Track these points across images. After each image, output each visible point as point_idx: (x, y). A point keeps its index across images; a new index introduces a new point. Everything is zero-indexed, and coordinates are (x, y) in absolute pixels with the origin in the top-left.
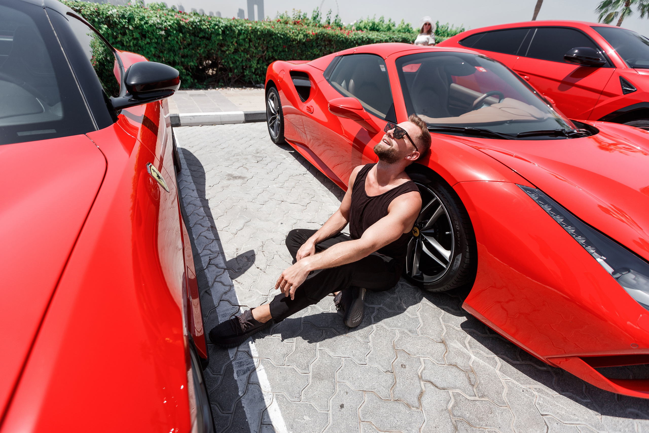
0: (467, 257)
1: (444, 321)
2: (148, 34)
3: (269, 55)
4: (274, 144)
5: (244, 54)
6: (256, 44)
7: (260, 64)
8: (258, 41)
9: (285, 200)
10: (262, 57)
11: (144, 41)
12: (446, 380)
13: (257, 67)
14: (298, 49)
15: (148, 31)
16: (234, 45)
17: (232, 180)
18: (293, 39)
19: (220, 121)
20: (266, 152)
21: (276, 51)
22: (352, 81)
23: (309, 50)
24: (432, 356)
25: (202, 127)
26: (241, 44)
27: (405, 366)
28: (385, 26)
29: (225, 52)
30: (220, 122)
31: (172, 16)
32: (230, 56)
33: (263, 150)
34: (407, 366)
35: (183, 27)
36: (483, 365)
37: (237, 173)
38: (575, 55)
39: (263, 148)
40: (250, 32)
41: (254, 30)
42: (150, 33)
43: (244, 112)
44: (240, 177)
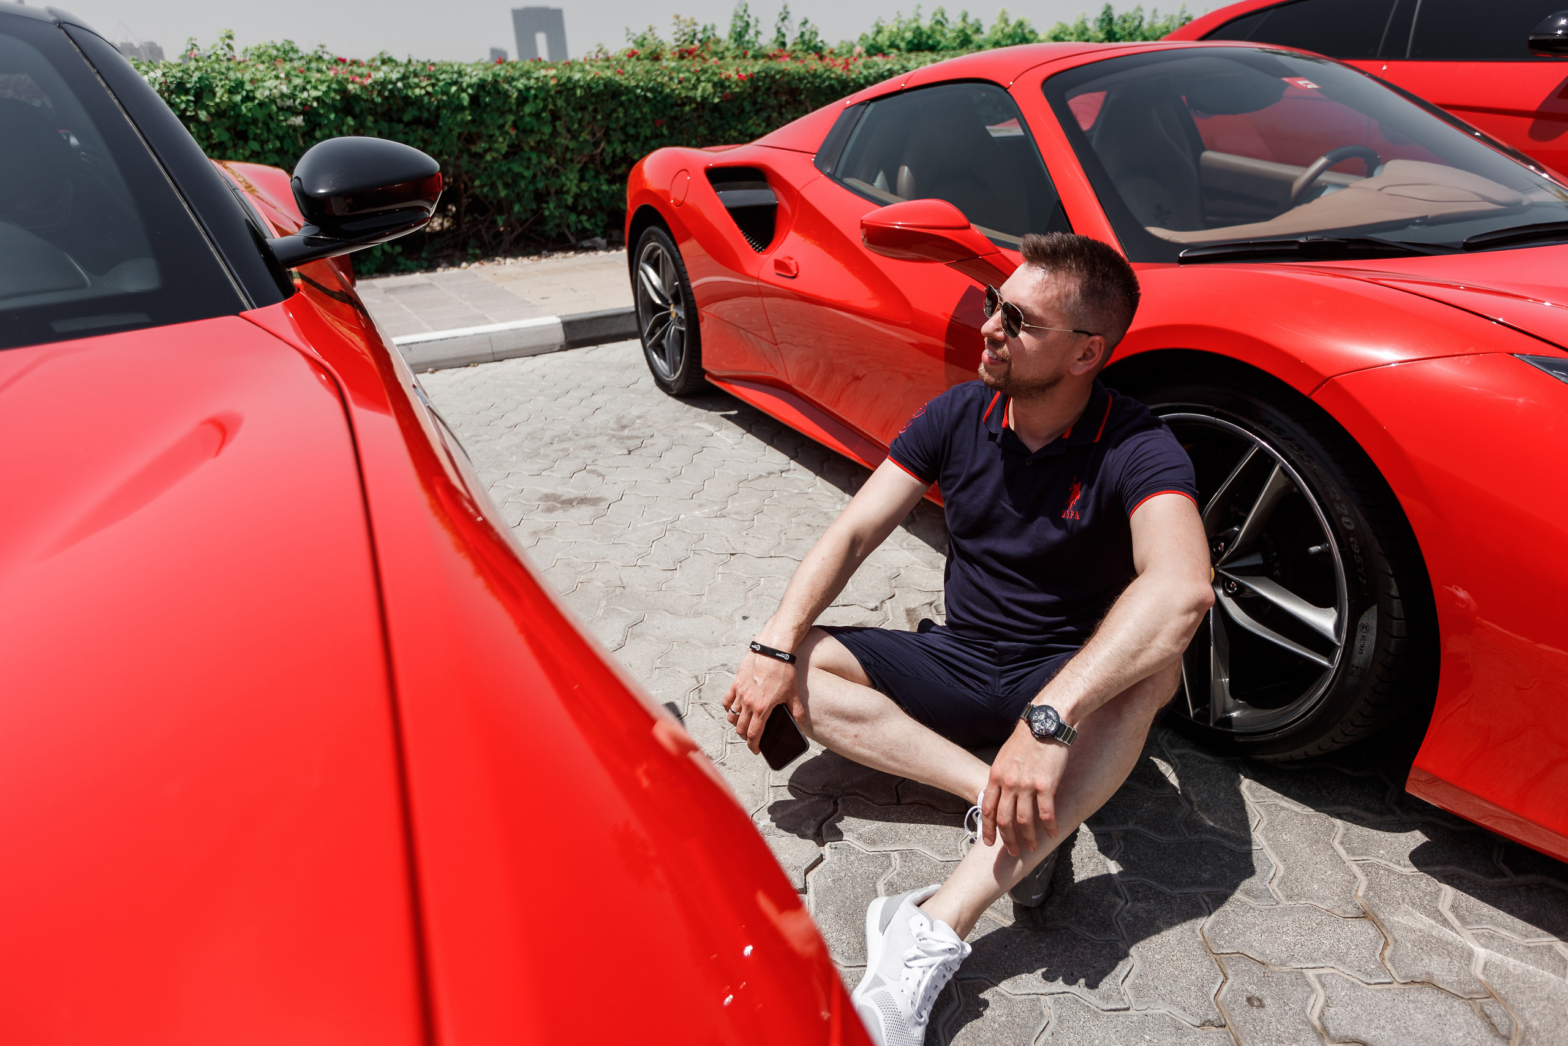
0: (1396, 615)
1: (1350, 851)
2: (253, 127)
3: (614, 151)
4: (670, 399)
5: (539, 157)
6: (573, 124)
7: (588, 181)
8: (580, 116)
9: (739, 548)
10: (592, 158)
11: (244, 149)
12: (1410, 1029)
13: (581, 190)
14: (699, 124)
15: (255, 121)
16: (507, 133)
17: (561, 511)
18: (682, 99)
19: (490, 351)
20: (650, 423)
21: (636, 138)
22: (905, 171)
23: (734, 124)
24: (1340, 960)
25: (437, 373)
26: (529, 128)
27: (1260, 1000)
28: (950, 35)
29: (480, 156)
30: (488, 354)
31: (319, 71)
32: (496, 166)
33: (639, 417)
34: (1268, 1001)
35: (356, 97)
36: (1519, 971)
37: (572, 491)
38: (1560, 32)
39: (635, 411)
40: (552, 92)
41: (564, 84)
42: (260, 125)
43: (560, 317)
44: (583, 501)
